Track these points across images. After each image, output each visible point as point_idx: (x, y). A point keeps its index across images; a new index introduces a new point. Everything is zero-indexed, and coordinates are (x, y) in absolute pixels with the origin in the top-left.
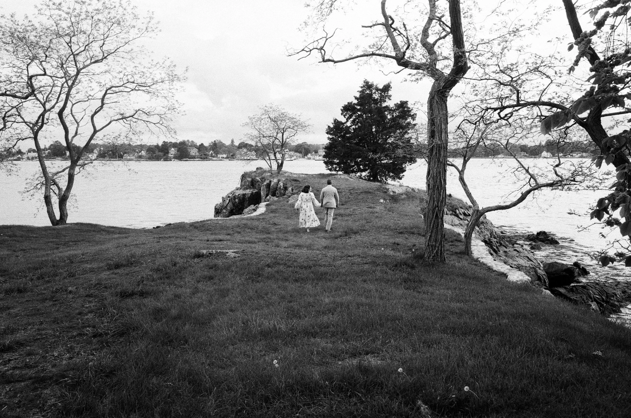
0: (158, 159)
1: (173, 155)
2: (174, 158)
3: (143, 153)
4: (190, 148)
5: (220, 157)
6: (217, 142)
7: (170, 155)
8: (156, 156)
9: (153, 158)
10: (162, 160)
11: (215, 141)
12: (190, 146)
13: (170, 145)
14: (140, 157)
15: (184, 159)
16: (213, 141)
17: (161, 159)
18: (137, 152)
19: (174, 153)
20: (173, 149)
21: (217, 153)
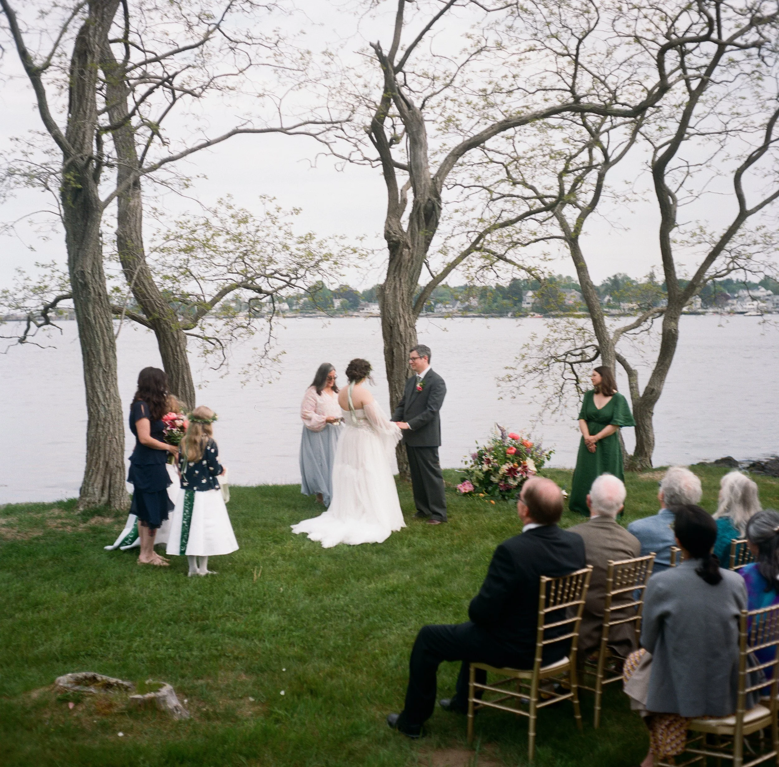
0: (501, 313)
1: (530, 305)
2: (533, 310)
3: (474, 302)
4: (564, 290)
5: (626, 308)
6: (620, 278)
7: (524, 305)
8: (497, 307)
9: (492, 311)
10: (509, 315)
11: (615, 276)
12: (563, 287)
13: (524, 287)
14: (467, 309)
15: (553, 313)
16: (611, 276)
17: (507, 313)
18: (461, 300)
19: (532, 300)
20: (530, 293)
21: (619, 299)
